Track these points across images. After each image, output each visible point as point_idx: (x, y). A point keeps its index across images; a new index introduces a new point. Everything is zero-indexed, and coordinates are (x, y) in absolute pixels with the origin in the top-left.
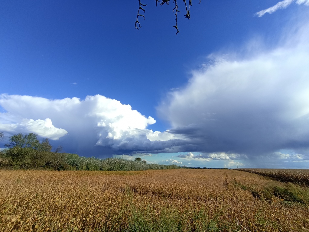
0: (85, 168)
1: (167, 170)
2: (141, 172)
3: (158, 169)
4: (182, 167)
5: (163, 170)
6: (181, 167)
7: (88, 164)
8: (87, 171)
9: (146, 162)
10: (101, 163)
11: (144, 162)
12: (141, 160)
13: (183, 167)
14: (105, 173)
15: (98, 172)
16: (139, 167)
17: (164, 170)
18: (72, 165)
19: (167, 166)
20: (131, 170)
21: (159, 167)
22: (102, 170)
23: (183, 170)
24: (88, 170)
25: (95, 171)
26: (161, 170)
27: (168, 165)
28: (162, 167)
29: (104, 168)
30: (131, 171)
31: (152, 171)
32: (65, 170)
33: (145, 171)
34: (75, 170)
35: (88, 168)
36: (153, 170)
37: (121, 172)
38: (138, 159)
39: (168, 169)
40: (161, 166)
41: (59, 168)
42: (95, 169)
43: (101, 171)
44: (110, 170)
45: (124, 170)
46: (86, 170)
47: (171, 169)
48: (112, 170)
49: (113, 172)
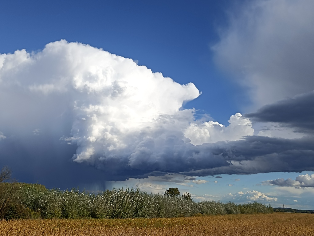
0: (60, 213)
1: (240, 215)
2: (181, 219)
3: (219, 213)
4: (276, 208)
5: (231, 215)
6: (275, 210)
7: (64, 205)
8: (64, 221)
9: (192, 198)
10: (92, 202)
11: (187, 197)
12: (179, 194)
13: (279, 208)
14: (103, 224)
15: (87, 220)
16: (176, 208)
17: (234, 216)
18: (34, 209)
19: (240, 207)
20: (159, 216)
21: (223, 209)
22: (96, 217)
23: (279, 215)
24: (67, 217)
25: (80, 219)
26: (227, 216)
27: (242, 204)
28: (228, 208)
29: (98, 212)
30: (159, 219)
31: (206, 218)
32: (19, 217)
33: (190, 218)
34: (39, 219)
35: (65, 214)
36: (208, 215)
37: (136, 220)
38: (173, 192)
39: (242, 213)
40: (225, 206)
41: (7, 215)
42: (81, 215)
43: (93, 219)
44: (113, 217)
45: (143, 216)
46: (61, 218)
47: (251, 213)
48: (117, 216)
49: (119, 221)
